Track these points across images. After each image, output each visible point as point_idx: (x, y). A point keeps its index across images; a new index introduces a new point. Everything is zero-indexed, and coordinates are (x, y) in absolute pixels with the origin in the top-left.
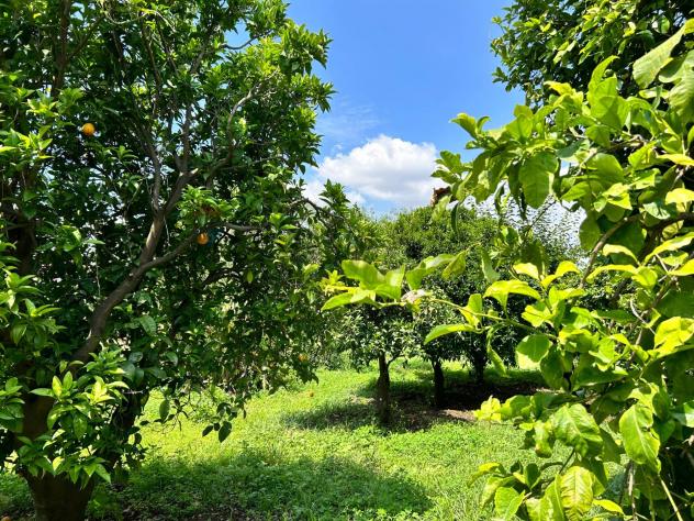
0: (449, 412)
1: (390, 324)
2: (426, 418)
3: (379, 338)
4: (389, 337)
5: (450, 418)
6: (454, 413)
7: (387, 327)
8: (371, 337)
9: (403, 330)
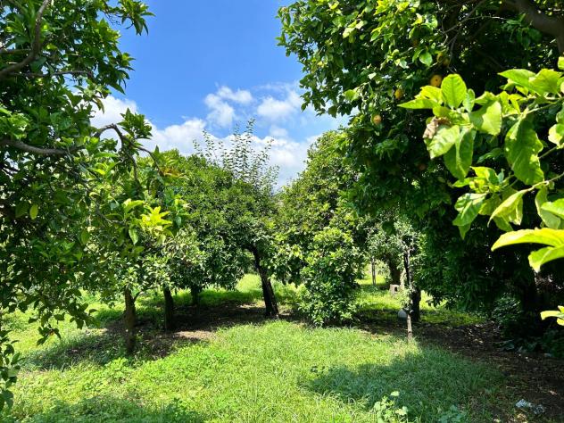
0: (182, 334)
1: (143, 260)
2: (164, 341)
3: (132, 274)
4: (142, 272)
5: (184, 339)
6: (187, 334)
7: (140, 263)
8: (123, 273)
9: (156, 265)
